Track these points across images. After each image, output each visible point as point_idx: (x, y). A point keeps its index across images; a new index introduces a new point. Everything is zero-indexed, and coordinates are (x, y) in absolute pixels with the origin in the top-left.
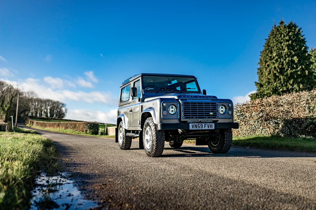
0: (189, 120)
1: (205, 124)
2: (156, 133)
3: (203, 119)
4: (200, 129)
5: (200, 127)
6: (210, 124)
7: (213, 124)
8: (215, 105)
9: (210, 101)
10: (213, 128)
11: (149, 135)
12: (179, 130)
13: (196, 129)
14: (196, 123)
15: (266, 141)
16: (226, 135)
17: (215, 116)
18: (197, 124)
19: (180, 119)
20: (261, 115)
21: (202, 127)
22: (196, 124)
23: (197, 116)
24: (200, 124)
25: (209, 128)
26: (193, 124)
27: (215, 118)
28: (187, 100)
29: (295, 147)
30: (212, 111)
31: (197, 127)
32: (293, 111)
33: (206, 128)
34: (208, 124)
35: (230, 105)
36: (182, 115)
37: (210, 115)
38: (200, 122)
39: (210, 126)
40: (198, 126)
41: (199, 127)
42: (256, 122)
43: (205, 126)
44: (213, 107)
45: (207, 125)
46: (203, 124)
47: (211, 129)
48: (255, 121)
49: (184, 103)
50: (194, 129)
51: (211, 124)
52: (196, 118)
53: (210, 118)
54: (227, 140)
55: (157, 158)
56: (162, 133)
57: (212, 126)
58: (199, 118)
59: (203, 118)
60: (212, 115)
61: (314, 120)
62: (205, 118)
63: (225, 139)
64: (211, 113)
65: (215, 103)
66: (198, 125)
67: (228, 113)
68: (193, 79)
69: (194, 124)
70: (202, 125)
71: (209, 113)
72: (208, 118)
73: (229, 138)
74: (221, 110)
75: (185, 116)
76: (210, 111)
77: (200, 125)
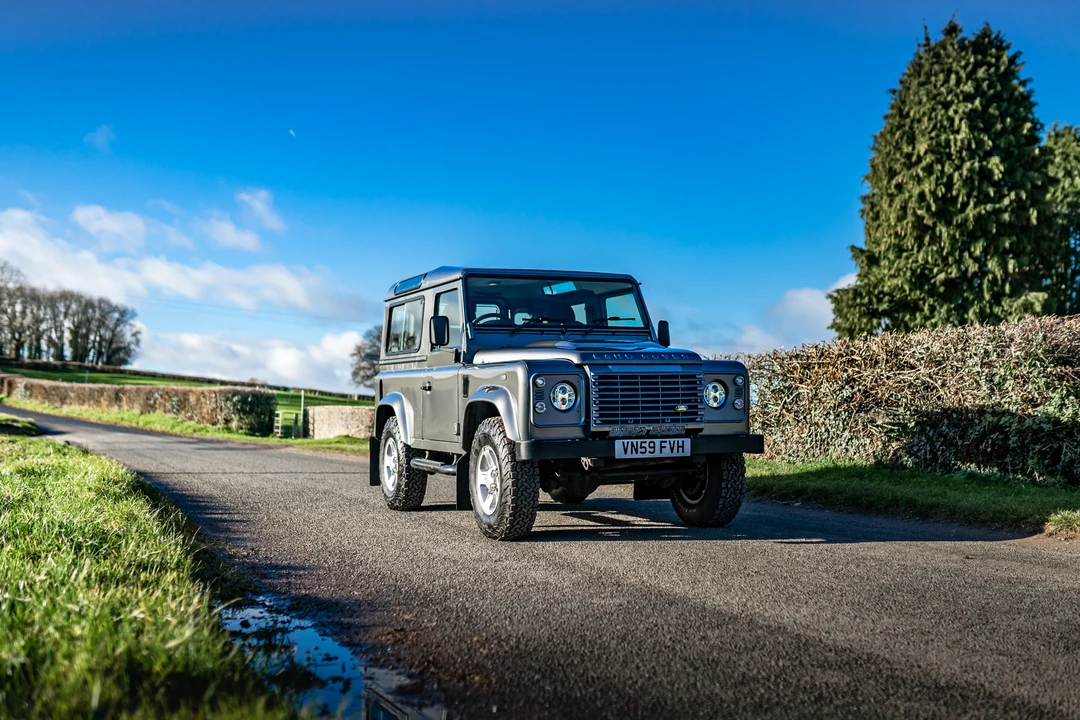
0: (614, 430)
1: (661, 442)
2: (514, 468)
3: (655, 425)
4: (647, 455)
5: (648, 449)
6: (676, 440)
7: (688, 442)
8: (695, 383)
9: (678, 369)
10: (687, 452)
11: (490, 471)
12: (583, 459)
13: (635, 456)
14: (637, 437)
15: (855, 483)
16: (726, 472)
17: (692, 415)
18: (639, 441)
19: (586, 427)
20: (847, 392)
21: (652, 450)
22: (634, 441)
23: (637, 415)
24: (648, 441)
25: (675, 454)
26: (626, 441)
27: (693, 420)
28: (610, 367)
29: (932, 507)
30: (684, 402)
31: (639, 450)
32: (943, 385)
33: (666, 453)
34: (672, 440)
35: (740, 381)
36: (594, 414)
37: (678, 414)
38: (648, 435)
39: (678, 447)
40: (641, 447)
41: (643, 450)
42: (832, 417)
43: (662, 447)
44: (687, 389)
45: (667, 445)
46: (657, 441)
47: (681, 454)
48: (829, 413)
49: (600, 377)
50: (629, 456)
51: (680, 440)
52: (637, 422)
53: (677, 421)
54: (729, 486)
55: (514, 543)
56: (531, 469)
57: (683, 447)
58: (644, 422)
59: (657, 421)
60: (684, 413)
61: (1003, 419)
62: (663, 421)
63: (723, 485)
64: (682, 408)
65: (694, 377)
66: (642, 442)
67: (734, 404)
68: (628, 285)
69: (630, 441)
70: (652, 445)
71: (674, 408)
72: (672, 421)
73: (735, 482)
74: (713, 395)
75: (601, 416)
76: (678, 402)
77: (646, 445)
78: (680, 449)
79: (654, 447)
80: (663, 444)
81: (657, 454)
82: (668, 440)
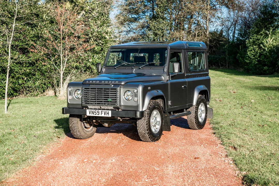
0: (89, 106)
4: (97, 115)
5: (97, 113)
7: (110, 112)
8: (116, 91)
13: (93, 115)
18: (94, 110)
19: (82, 105)
21: (98, 114)
22: (93, 110)
23: (95, 101)
24: (97, 110)
25: (106, 116)
26: (90, 110)
27: (114, 104)
30: (111, 98)
31: (94, 113)
33: (103, 115)
34: (105, 111)
35: (136, 91)
36: (83, 101)
39: (107, 113)
40: (95, 113)
43: (101, 113)
44: (113, 93)
45: (103, 112)
46: (100, 111)
47: (108, 116)
49: (85, 88)
50: (91, 115)
51: (108, 111)
57: (108, 113)
59: (102, 104)
62: (105, 104)
66: (95, 111)
71: (107, 100)
72: (108, 104)
76: (109, 98)
78: (108, 114)
79: (99, 113)
80: (102, 112)
81: (100, 115)
82: (103, 111)
